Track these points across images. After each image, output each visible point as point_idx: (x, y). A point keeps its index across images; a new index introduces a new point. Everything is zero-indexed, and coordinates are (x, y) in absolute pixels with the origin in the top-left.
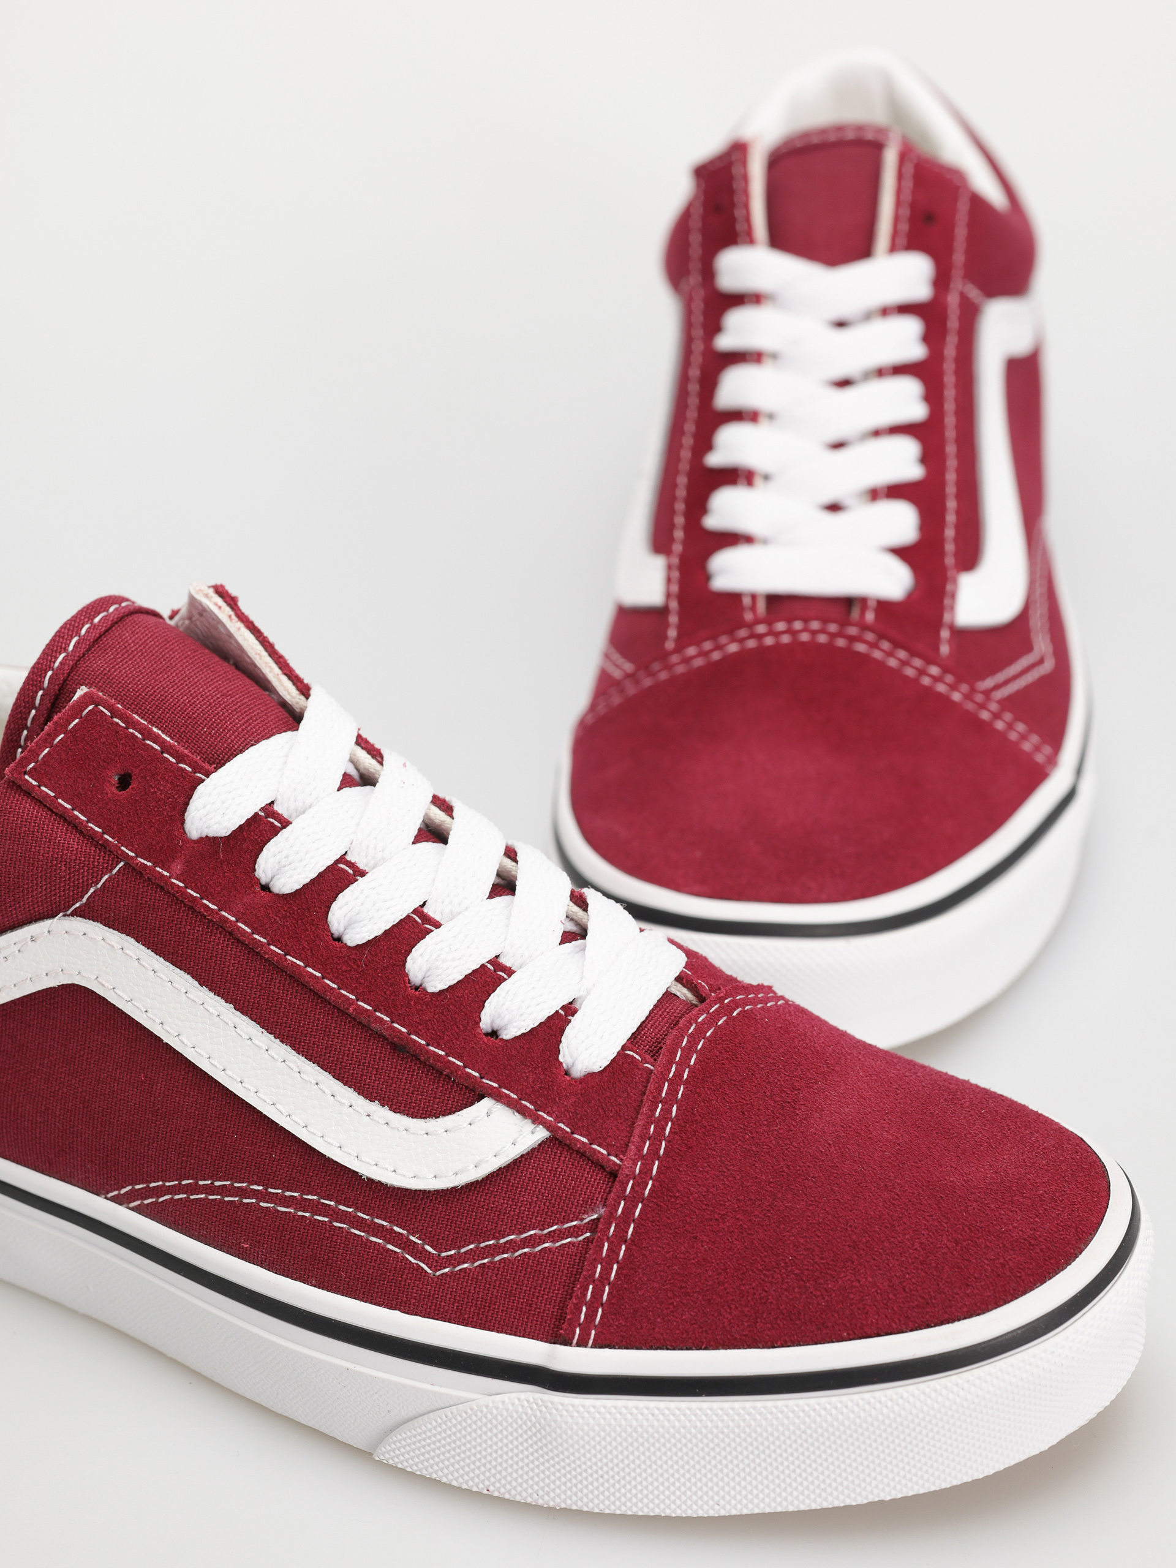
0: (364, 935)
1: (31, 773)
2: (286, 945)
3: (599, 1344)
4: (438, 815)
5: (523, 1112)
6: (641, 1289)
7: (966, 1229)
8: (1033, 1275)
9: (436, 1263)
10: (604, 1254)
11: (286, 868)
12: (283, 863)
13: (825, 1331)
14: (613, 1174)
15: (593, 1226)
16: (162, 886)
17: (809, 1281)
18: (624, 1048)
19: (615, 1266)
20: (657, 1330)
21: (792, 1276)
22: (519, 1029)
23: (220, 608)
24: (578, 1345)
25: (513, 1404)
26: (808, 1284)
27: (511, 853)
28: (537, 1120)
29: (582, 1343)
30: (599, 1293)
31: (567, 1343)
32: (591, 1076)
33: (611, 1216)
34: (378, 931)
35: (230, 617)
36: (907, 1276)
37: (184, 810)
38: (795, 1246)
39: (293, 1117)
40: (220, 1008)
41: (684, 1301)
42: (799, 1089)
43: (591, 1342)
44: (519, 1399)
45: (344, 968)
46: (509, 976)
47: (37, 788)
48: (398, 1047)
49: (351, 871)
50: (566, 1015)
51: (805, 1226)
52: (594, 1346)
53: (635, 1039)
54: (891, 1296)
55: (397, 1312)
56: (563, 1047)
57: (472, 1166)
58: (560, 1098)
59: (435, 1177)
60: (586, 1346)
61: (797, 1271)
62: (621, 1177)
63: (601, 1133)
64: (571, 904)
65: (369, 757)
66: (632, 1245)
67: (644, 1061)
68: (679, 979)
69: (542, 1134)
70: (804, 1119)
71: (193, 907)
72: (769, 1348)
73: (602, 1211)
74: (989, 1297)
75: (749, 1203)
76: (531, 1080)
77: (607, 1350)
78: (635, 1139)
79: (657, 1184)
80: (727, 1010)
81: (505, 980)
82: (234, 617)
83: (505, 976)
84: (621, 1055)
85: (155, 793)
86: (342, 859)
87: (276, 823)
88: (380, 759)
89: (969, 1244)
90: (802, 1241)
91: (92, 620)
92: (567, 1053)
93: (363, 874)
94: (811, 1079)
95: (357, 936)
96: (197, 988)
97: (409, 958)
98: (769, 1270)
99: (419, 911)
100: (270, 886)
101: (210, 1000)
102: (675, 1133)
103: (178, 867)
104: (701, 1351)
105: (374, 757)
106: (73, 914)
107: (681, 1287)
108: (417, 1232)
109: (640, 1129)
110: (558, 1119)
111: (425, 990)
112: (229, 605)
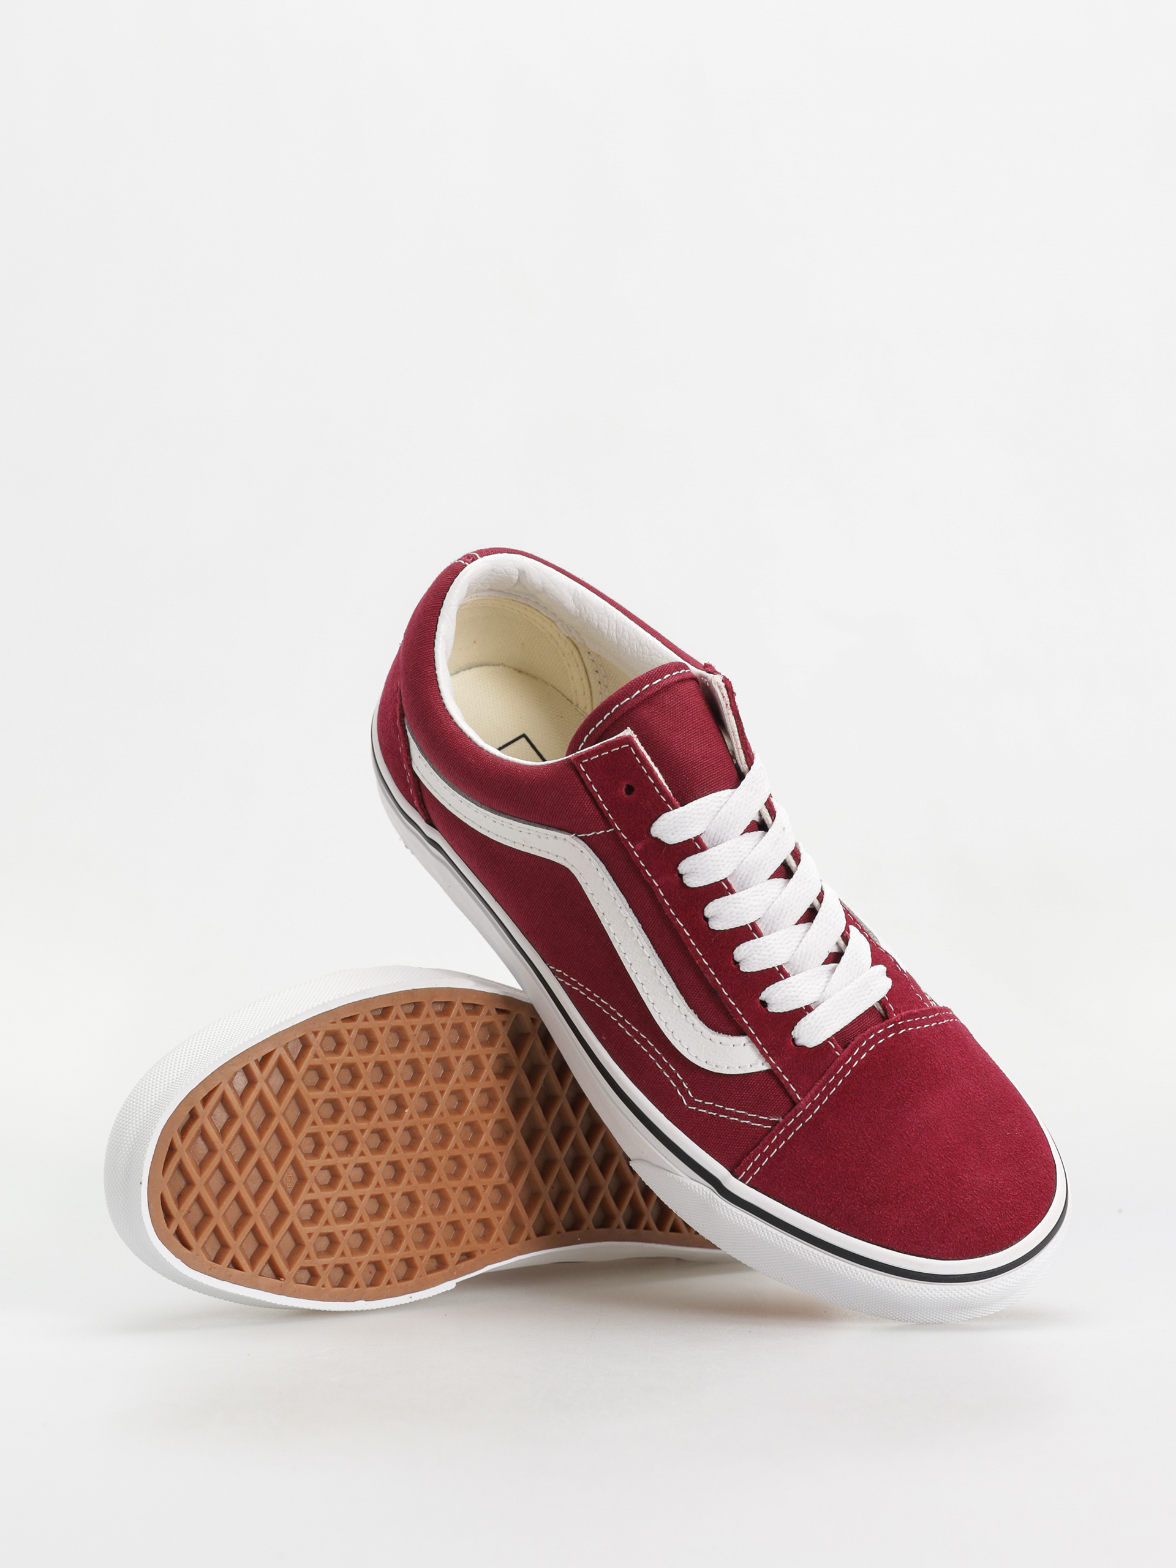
0: (719, 926)
1: (584, 764)
2: (678, 913)
3: (750, 1185)
4: (792, 863)
5: (762, 1052)
6: (783, 1168)
7: (958, 1210)
8: (979, 1250)
9: (691, 1102)
10: (772, 1142)
11: (693, 874)
12: (693, 870)
13: (862, 1234)
14: (794, 1103)
15: (774, 1123)
16: (627, 852)
17: (866, 1204)
18: (828, 1039)
19: (776, 1150)
20: (782, 1192)
21: (859, 1198)
22: (778, 1010)
23: (724, 697)
24: (741, 1180)
25: (699, 1190)
26: (864, 1206)
27: (820, 898)
28: (768, 1060)
29: (743, 1180)
30: (761, 1160)
31: (736, 1177)
32: (804, 1047)
33: (784, 1124)
34: (727, 927)
35: (727, 705)
36: (916, 1224)
37: (654, 822)
38: (868, 1182)
39: (649, 996)
40: (634, 926)
41: (801, 1185)
42: (913, 1091)
43: (748, 1182)
44: (703, 1190)
45: (703, 938)
46: (785, 978)
47: (584, 773)
48: (713, 992)
49: (726, 888)
50: (806, 1010)
51: (878, 1174)
52: (748, 1185)
53: (837, 1036)
54: (903, 1231)
55: (663, 1115)
56: (796, 1028)
57: (726, 1067)
58: (783, 1055)
59: (706, 1062)
60: (744, 1183)
61: (862, 1197)
62: (796, 1107)
63: (797, 1080)
64: (841, 938)
65: (768, 814)
66: (788, 1143)
67: (836, 1049)
68: (880, 1002)
69: (765, 1067)
70: (907, 1111)
71: (639, 871)
72: (832, 1228)
73: (781, 1120)
74: (951, 1253)
75: (856, 1148)
76: (772, 1039)
77: (754, 1190)
78: (812, 1091)
79: (814, 1119)
80: (897, 1028)
81: (782, 979)
82: (729, 706)
83: (783, 978)
84: (825, 1043)
85: (642, 805)
86: (725, 880)
87: (699, 847)
88: (773, 818)
89: (955, 1219)
90: (872, 1181)
91: (652, 682)
92: (796, 1033)
93: (733, 892)
94: (922, 1086)
95: (715, 926)
96: (627, 909)
97: (737, 948)
98: (849, 1189)
99: (753, 924)
100: (684, 877)
101: (630, 918)
102: (835, 1096)
103: (640, 846)
104: (798, 1213)
105: (771, 815)
106: (580, 838)
107: (803, 1177)
108: (687, 1082)
109: (817, 1087)
110: (778, 1064)
111: (739, 967)
112: (729, 697)
